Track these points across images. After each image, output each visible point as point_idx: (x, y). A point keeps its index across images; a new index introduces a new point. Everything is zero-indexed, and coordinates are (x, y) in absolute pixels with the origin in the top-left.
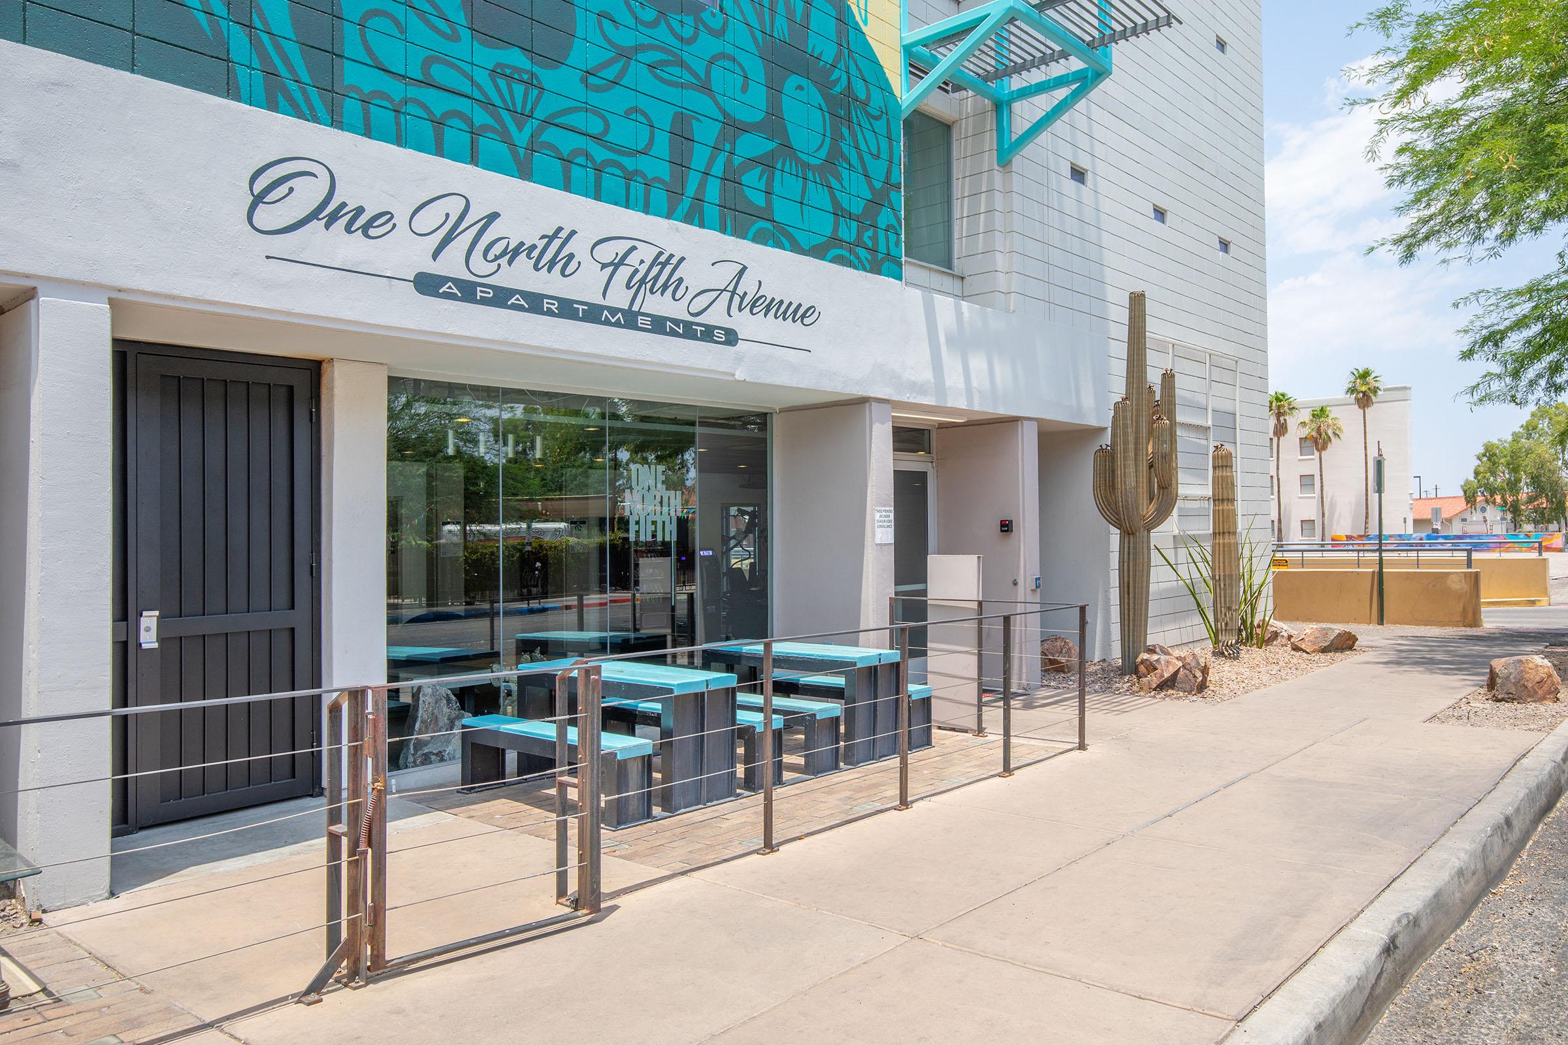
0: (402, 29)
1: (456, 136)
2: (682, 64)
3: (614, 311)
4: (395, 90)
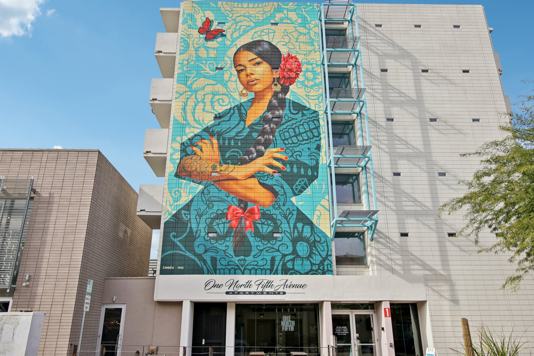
0: (225, 259)
1: (232, 271)
2: (273, 248)
3: (259, 292)
4: (224, 267)
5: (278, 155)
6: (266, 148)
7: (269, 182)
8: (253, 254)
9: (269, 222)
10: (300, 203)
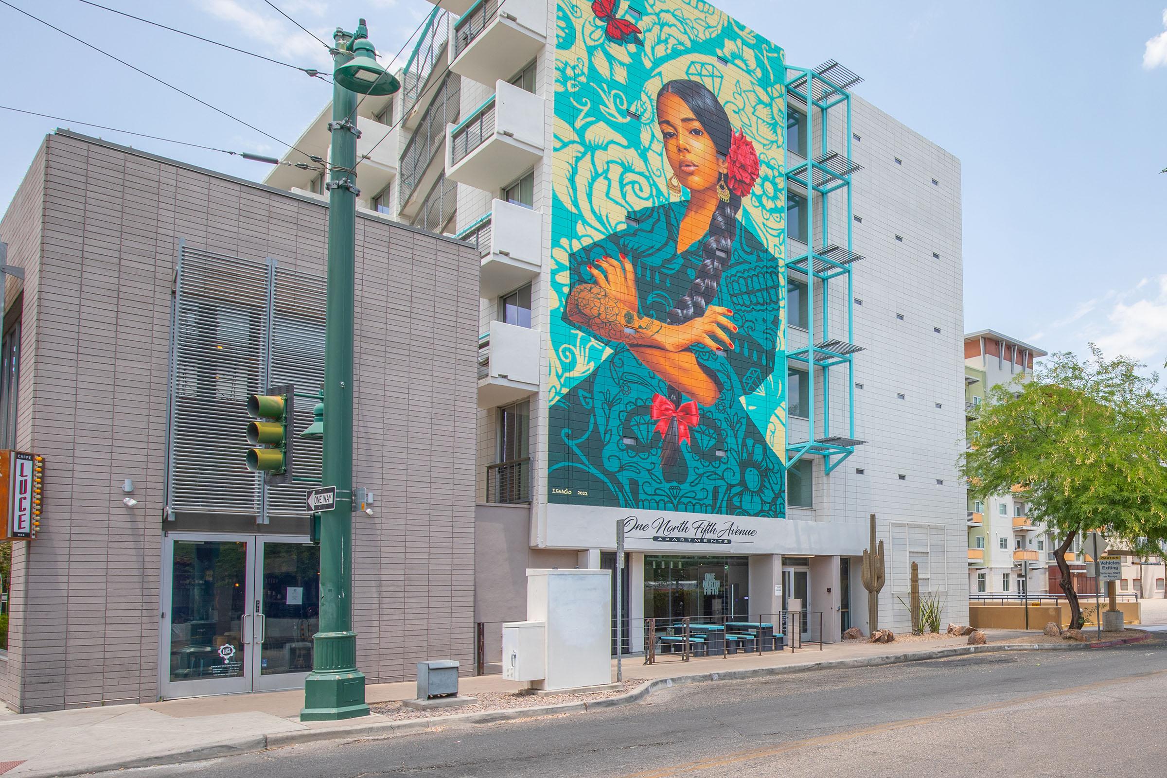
0: (650, 484)
1: (662, 505)
2: (716, 474)
3: (697, 539)
4: (649, 498)
5: (724, 320)
6: (707, 303)
7: (710, 364)
8: (690, 478)
9: (712, 431)
10: (751, 408)
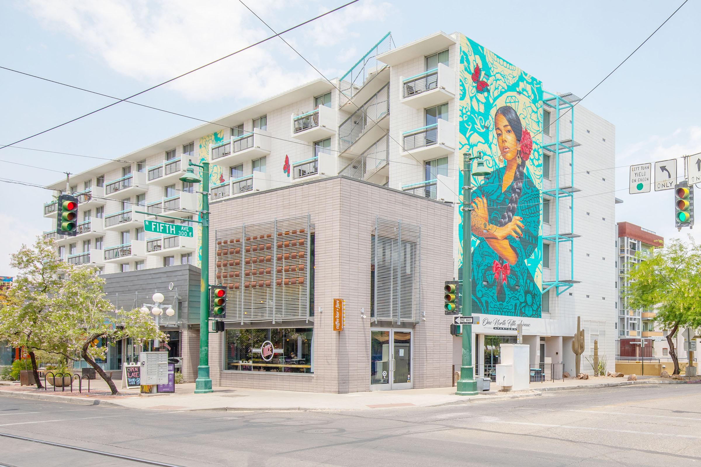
1: (496, 312)
2: (516, 297)
3: (509, 328)
4: (492, 309)
5: (519, 223)
6: (513, 215)
7: (514, 245)
8: (506, 300)
9: (514, 277)
10: (529, 265)
